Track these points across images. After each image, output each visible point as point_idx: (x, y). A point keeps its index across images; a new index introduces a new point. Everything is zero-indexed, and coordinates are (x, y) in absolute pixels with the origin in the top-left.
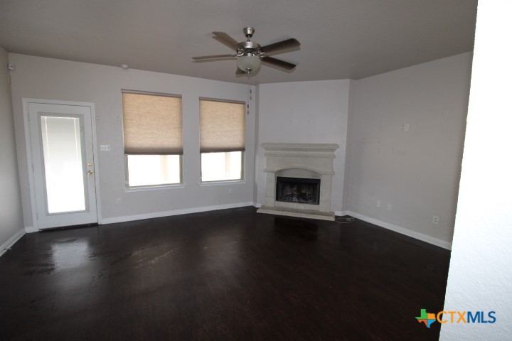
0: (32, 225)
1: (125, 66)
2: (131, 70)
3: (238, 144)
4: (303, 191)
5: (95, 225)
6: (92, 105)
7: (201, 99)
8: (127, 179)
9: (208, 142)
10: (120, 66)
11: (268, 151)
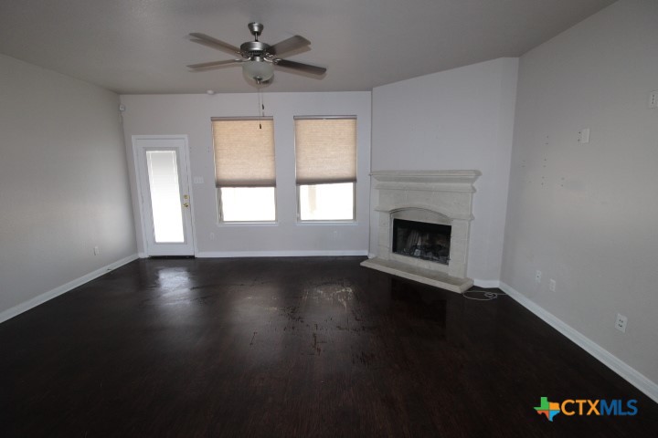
0: (143, 252)
1: (210, 92)
2: (219, 95)
3: (347, 173)
4: (438, 243)
5: (192, 257)
6: (185, 136)
7: (296, 118)
8: (221, 213)
9: (307, 172)
10: (206, 93)
11: (381, 183)
